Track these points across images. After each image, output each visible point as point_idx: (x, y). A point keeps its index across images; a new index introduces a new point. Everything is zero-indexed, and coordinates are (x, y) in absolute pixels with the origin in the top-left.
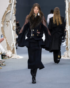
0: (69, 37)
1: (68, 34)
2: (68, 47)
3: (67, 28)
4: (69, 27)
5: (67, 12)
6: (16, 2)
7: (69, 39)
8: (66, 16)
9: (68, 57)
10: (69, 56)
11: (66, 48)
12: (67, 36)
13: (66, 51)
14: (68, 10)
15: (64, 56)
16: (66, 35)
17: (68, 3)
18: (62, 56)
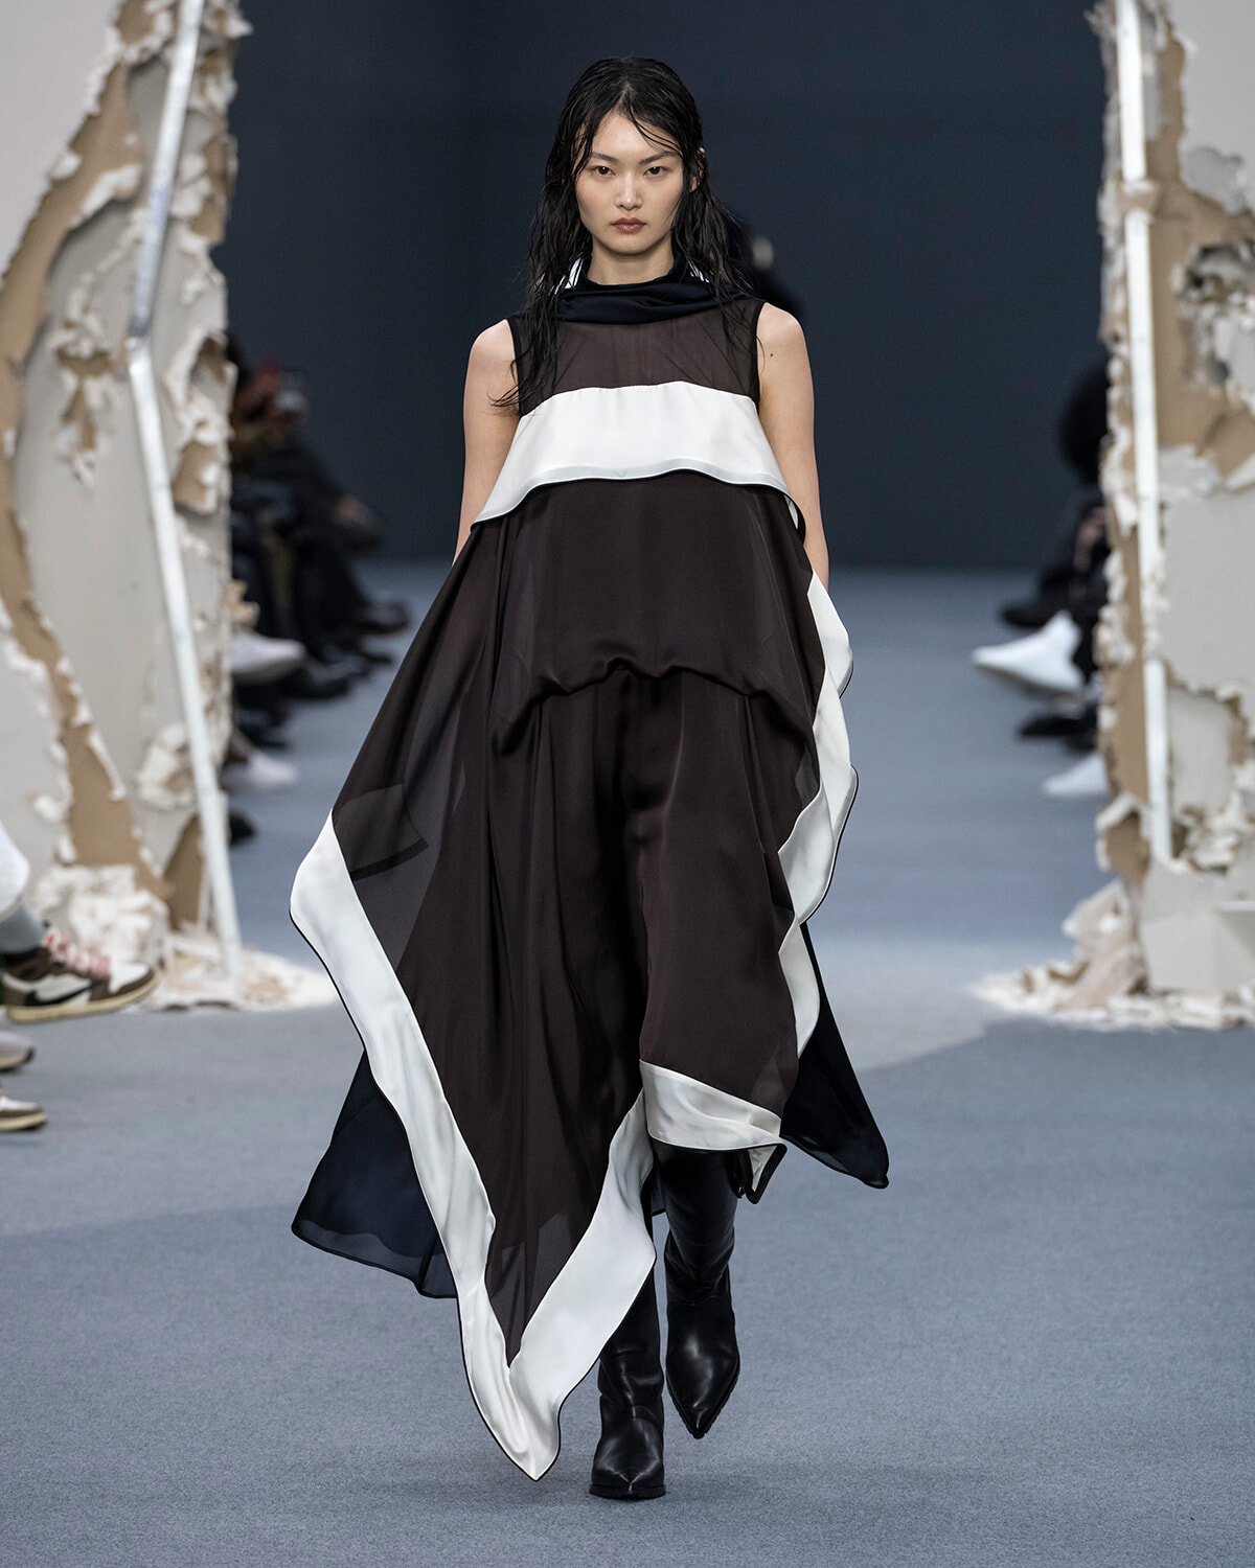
0: (1153, 637)
1: (1149, 599)
2: (1133, 818)
3: (1132, 492)
4: (1163, 474)
5: (1138, 201)
6: (237, 27)
7: (1154, 676)
8: (1112, 273)
9: (1140, 988)
10: (1157, 982)
11: (1114, 830)
12: (1134, 631)
13: (1113, 891)
14: (1152, 172)
15: (1064, 967)
16: (1108, 613)
17: (1146, 45)
18: (1040, 975)
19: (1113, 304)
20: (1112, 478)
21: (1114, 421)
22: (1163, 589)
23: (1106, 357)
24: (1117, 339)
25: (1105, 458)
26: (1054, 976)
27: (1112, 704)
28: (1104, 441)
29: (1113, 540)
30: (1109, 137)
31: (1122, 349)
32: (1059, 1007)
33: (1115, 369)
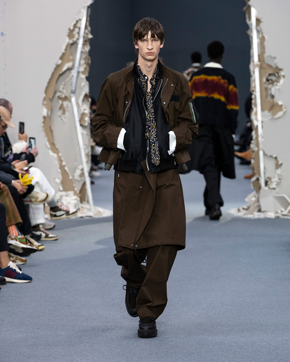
0: (261, 146)
1: (260, 139)
2: (258, 179)
3: (257, 119)
4: (262, 116)
5: (257, 66)
6: (90, 36)
7: (261, 153)
8: (252, 79)
9: (260, 211)
10: (263, 209)
11: (254, 182)
12: (257, 145)
13: (254, 193)
14: (259, 60)
15: (245, 207)
16: (252, 142)
17: (258, 37)
18: (241, 209)
19: (252, 85)
20: (253, 117)
21: (253, 106)
22: (263, 137)
23: (251, 94)
24: (253, 91)
25: (251, 113)
26: (244, 209)
27: (254, 159)
28: (251, 109)
29: (253, 128)
30: (251, 54)
31: (254, 93)
32: (245, 214)
33: (253, 97)
